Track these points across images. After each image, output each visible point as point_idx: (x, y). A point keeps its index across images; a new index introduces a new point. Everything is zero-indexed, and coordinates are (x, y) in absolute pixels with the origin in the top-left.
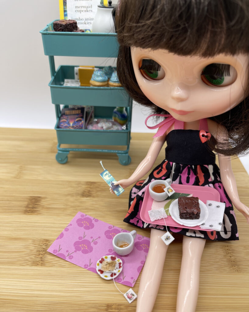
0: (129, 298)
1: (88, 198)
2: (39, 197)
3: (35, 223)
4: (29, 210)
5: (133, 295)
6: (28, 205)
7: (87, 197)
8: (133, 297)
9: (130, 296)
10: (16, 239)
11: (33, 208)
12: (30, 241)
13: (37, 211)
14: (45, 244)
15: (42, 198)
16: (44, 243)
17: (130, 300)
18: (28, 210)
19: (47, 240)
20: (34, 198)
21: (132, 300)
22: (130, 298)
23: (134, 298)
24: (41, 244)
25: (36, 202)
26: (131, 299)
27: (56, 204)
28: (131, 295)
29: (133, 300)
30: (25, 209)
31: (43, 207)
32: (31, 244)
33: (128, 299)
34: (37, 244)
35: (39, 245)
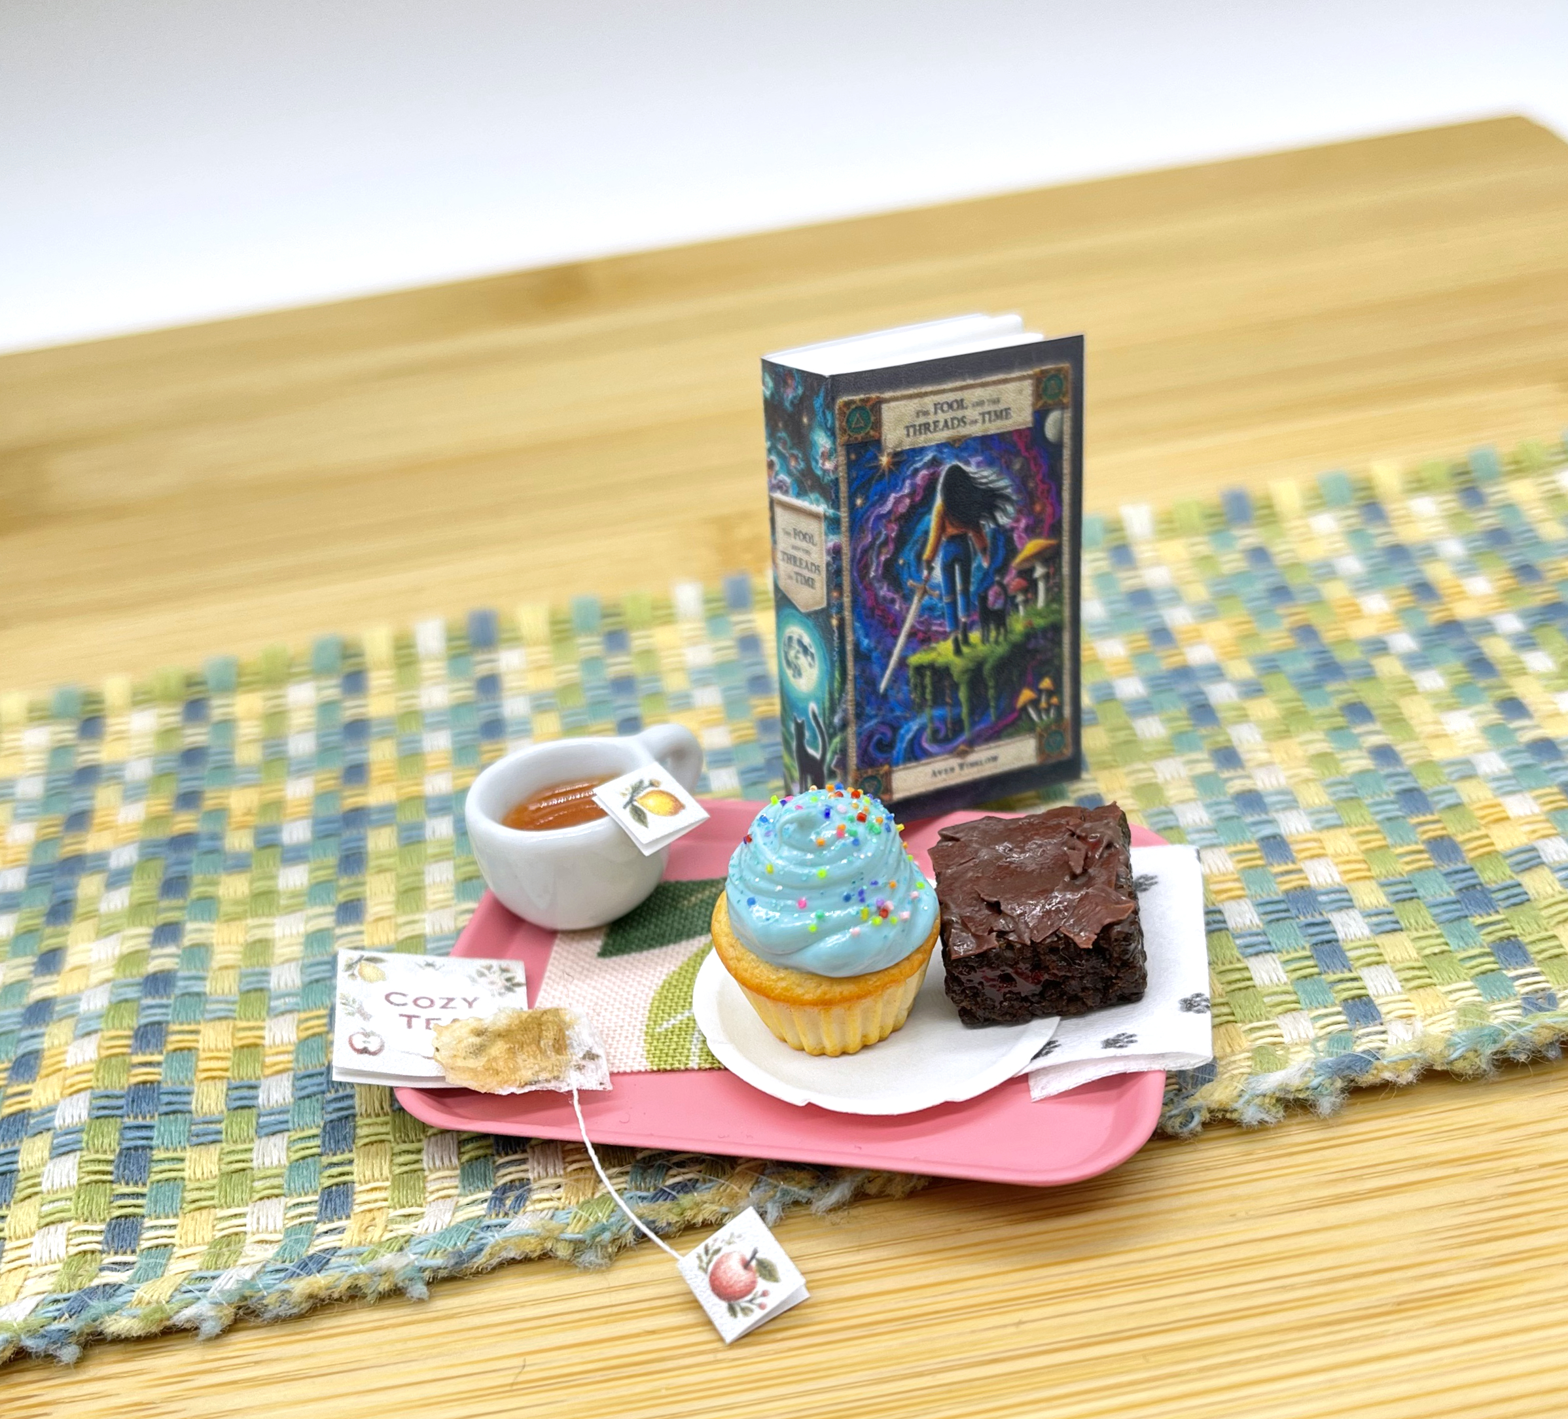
0: (720, 1289)
5: (767, 1270)
8: (762, 1284)
9: (735, 1273)
17: (732, 1310)
21: (745, 1311)
22: (730, 1296)
23: (771, 1303)
26: (743, 1302)
28: (746, 1265)
29: (757, 1315)
33: (716, 1308)
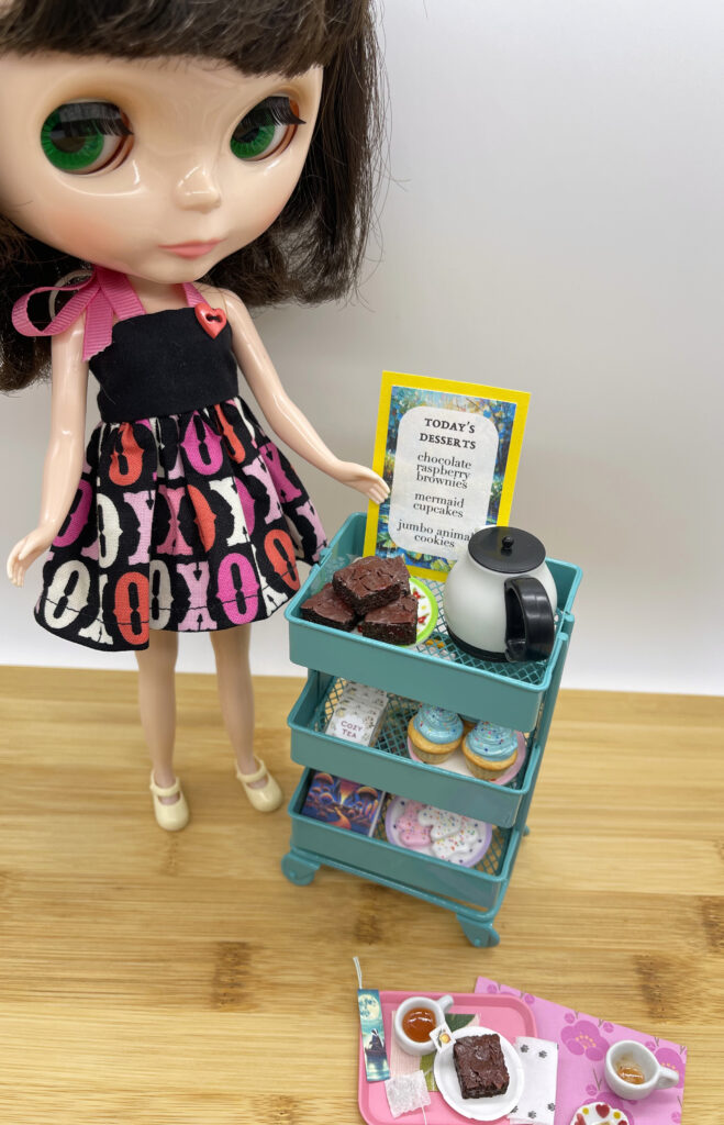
1: (373, 948)
2: (243, 945)
3: (247, 1039)
4: (225, 995)
6: (218, 973)
7: (370, 943)
10: (207, 1097)
11: (234, 985)
12: (246, 1104)
13: (247, 995)
14: (286, 1112)
15: (250, 948)
16: (283, 1108)
18: (219, 995)
19: (289, 1100)
20: (230, 949)
24: (275, 1114)
25: (238, 964)
27: (291, 968)
30: (211, 990)
31: (259, 981)
32: (250, 1114)
34: (264, 1111)
35: (271, 1116)
